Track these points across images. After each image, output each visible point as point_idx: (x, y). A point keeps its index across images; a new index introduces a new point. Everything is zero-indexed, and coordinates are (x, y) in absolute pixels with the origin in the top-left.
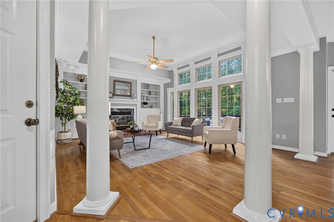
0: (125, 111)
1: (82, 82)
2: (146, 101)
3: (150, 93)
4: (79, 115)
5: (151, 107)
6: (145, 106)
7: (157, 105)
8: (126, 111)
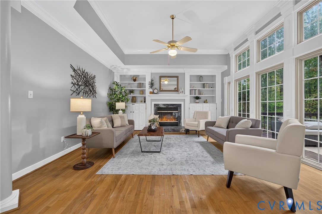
0: (171, 107)
1: (135, 81)
2: (198, 96)
3: (204, 86)
4: (120, 110)
5: (205, 102)
6: (197, 101)
7: (213, 100)
8: (173, 107)
